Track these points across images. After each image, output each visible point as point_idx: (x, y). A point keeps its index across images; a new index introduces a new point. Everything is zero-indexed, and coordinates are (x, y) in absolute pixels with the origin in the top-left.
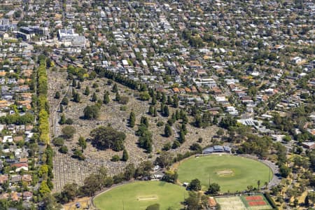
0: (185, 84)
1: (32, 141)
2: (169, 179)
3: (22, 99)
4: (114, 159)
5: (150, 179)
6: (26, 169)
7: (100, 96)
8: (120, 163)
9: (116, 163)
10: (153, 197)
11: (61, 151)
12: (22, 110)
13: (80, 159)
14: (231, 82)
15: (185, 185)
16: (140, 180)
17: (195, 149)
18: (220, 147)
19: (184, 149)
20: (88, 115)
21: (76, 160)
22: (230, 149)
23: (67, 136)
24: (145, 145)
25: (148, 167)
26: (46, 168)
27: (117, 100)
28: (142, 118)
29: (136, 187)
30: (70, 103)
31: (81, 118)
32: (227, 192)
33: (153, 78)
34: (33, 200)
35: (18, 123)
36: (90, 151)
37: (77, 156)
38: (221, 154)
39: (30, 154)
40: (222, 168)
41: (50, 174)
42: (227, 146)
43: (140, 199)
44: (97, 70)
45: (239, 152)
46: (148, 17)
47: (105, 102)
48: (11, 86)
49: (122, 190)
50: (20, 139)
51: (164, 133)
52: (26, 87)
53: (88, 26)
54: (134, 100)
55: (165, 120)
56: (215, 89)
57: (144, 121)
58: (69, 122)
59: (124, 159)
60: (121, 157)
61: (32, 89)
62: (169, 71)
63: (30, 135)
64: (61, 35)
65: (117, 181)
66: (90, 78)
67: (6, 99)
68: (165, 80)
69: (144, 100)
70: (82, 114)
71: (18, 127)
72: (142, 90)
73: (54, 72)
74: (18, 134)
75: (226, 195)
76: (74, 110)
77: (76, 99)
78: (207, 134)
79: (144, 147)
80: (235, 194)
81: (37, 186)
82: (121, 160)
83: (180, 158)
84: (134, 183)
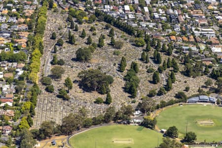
0: (183, 33)
1: (21, 78)
2: (147, 125)
4: (98, 102)
5: (129, 123)
6: (10, 104)
7: (95, 40)
8: (103, 105)
9: (99, 105)
10: (129, 140)
11: (47, 90)
12: (17, 49)
13: (64, 99)
15: (162, 132)
16: (120, 123)
17: (180, 97)
18: (206, 97)
19: (169, 97)
20: (80, 57)
21: (60, 100)
22: (215, 100)
23: (56, 76)
24: (130, 90)
25: (128, 112)
26: (28, 105)
27: (112, 44)
28: (133, 63)
29: (114, 129)
30: (65, 45)
31: (73, 60)
32: (203, 141)
33: (151, 25)
34: (11, 134)
35: (11, 60)
36: (76, 92)
37: (62, 96)
38: (205, 104)
39: (17, 91)
40: (204, 117)
41: (32, 111)
42: (213, 97)
43: (115, 142)
44: (97, 14)
47: (99, 46)
48: (10, 24)
49: (99, 132)
50: (10, 75)
51: (152, 80)
52: (25, 27)
54: (129, 45)
55: (156, 67)
57: (134, 66)
58: (61, 63)
59: (107, 102)
60: (104, 100)
61: (30, 28)
62: (170, 19)
63: (21, 72)
65: (96, 122)
66: (89, 22)
67: (4, 36)
68: (164, 28)
69: (138, 46)
70: (74, 56)
71: (10, 64)
72: (138, 36)
73: (55, 14)
74: (9, 71)
75: (202, 144)
76: (67, 52)
77: (71, 41)
78: (195, 83)
79: (129, 92)
80: (211, 144)
81: (18, 121)
82: (104, 103)
83: (163, 105)
84: (113, 125)
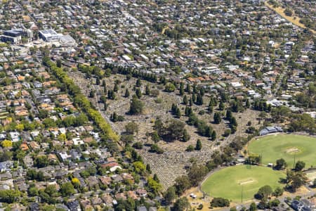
0: (195, 74)
1: (102, 140)
2: (252, 162)
3: (60, 101)
5: (235, 163)
6: (119, 167)
8: (196, 152)
9: (192, 153)
10: (251, 180)
11: (135, 147)
13: (159, 153)
14: (232, 68)
15: (270, 166)
16: (226, 165)
18: (271, 128)
19: (240, 132)
21: (155, 154)
22: (280, 128)
23: (129, 132)
24: (207, 133)
29: (228, 172)
30: (108, 102)
31: (127, 114)
32: (310, 167)
33: (163, 70)
34: (148, 196)
36: (162, 144)
37: (154, 150)
38: (276, 134)
43: (242, 184)
44: (107, 66)
45: (290, 131)
46: (111, 13)
47: (138, 97)
50: (89, 140)
51: (213, 120)
52: (56, 90)
53: (63, 25)
54: (161, 92)
56: (224, 76)
58: (121, 119)
59: (198, 147)
60: (195, 146)
61: (62, 90)
62: (171, 61)
63: (96, 135)
64: (46, 35)
65: (210, 167)
66: (107, 75)
67: (46, 102)
68: (176, 72)
69: (170, 92)
71: (77, 129)
81: (141, 183)
82: (195, 149)
84: (222, 170)
